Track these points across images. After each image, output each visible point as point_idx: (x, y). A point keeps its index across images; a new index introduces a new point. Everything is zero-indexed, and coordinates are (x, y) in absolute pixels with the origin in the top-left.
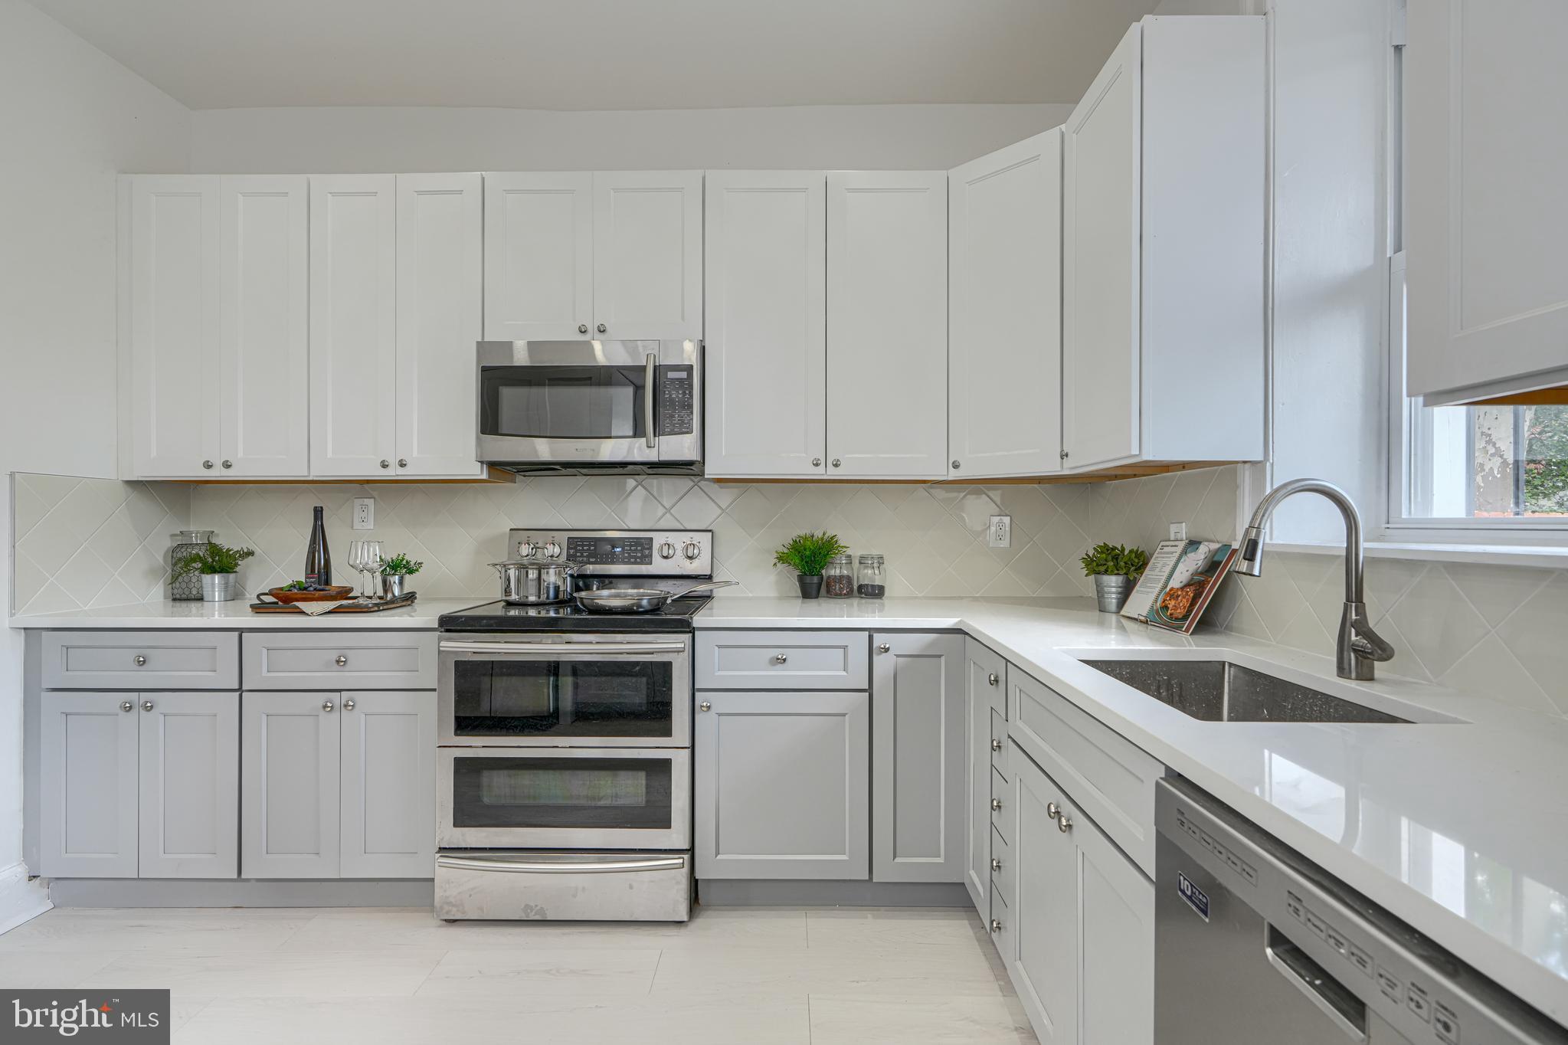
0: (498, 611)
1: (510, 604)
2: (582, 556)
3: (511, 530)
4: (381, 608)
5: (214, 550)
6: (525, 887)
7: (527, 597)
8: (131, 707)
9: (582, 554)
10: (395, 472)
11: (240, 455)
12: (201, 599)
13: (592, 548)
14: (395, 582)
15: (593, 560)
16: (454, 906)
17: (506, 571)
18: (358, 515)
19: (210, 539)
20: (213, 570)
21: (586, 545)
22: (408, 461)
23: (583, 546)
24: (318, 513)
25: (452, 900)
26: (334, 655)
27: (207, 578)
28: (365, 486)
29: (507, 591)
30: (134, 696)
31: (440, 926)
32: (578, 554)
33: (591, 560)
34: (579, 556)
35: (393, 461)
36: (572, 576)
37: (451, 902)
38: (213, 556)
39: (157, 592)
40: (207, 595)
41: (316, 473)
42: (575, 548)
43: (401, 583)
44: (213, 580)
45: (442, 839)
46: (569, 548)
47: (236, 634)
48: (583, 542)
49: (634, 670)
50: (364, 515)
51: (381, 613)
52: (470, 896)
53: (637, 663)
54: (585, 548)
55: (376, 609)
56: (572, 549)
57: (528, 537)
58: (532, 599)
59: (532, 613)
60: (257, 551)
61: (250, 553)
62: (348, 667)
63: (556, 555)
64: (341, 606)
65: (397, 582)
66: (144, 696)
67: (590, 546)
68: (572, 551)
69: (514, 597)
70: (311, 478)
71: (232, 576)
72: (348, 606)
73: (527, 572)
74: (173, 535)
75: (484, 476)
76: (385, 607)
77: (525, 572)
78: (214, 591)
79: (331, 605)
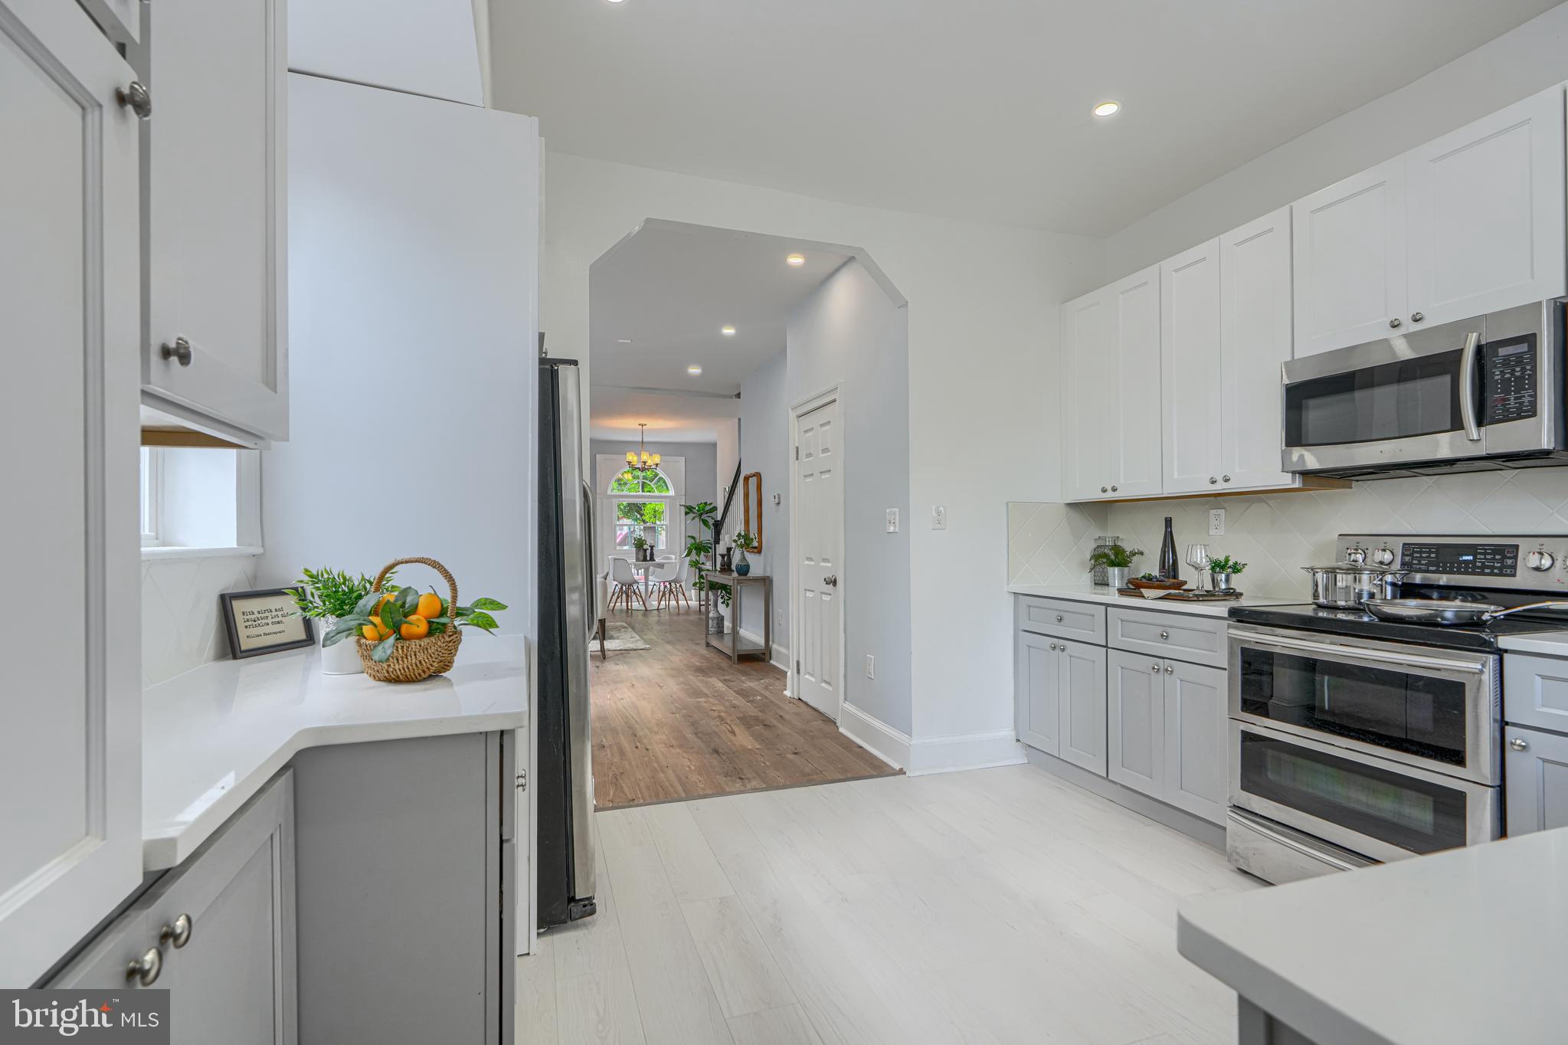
0: (1309, 611)
1: (1320, 607)
2: (1420, 564)
3: (1340, 535)
4: (1201, 599)
5: (1117, 550)
6: (1302, 867)
7: (1336, 601)
8: (1055, 647)
9: (1419, 561)
10: (1220, 487)
11: (1122, 481)
12: (1108, 585)
13: (1433, 555)
14: (1221, 580)
15: (1434, 568)
16: (1242, 857)
17: (1314, 574)
18: (1213, 522)
19: (1116, 542)
20: (1113, 564)
21: (1425, 552)
22: (1230, 475)
23: (1421, 552)
24: (1168, 522)
25: (1239, 850)
26: (1159, 630)
27: (1110, 570)
28: (1219, 498)
29: (1316, 595)
30: (1056, 640)
31: (1234, 871)
32: (1415, 562)
33: (1431, 568)
34: (1416, 564)
35: (1220, 479)
36: (1393, 584)
37: (1239, 853)
38: (1116, 555)
39: (1087, 578)
40: (1110, 582)
41: (1167, 492)
42: (1411, 555)
43: (1227, 580)
44: (1114, 571)
45: (1232, 796)
46: (1403, 555)
47: (1104, 607)
48: (1421, 548)
49: (1417, 684)
50: (1217, 523)
51: (1201, 603)
52: (1254, 854)
53: (1421, 678)
54: (1424, 555)
55: (1196, 599)
56: (1407, 555)
57: (1358, 543)
58: (1341, 603)
59: (1341, 616)
60: (1146, 551)
61: (1142, 553)
62: (1168, 641)
63: (1387, 562)
64: (1169, 594)
65: (1223, 579)
66: (1062, 642)
67: (1430, 552)
68: (1407, 559)
69: (1322, 600)
70: (1164, 496)
71: (1126, 569)
72: (1175, 595)
73: (1335, 576)
74: (1096, 540)
75: (1297, 485)
76: (1206, 598)
77: (1333, 577)
78: (1114, 579)
79: (1162, 593)
